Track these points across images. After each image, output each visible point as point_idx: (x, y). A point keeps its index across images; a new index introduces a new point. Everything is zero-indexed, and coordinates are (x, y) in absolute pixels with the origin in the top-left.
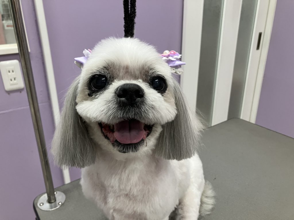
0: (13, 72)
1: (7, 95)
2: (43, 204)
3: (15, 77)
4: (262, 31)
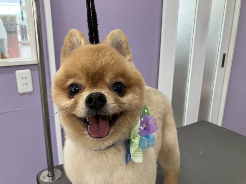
3: (27, 82)
4: (226, 53)
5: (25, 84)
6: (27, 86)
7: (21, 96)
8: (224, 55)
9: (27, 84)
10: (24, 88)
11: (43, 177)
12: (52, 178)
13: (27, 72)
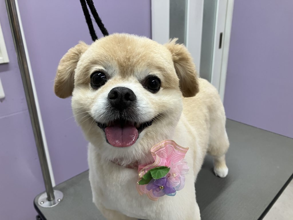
4: (222, 31)
8: (221, 35)
11: (42, 203)
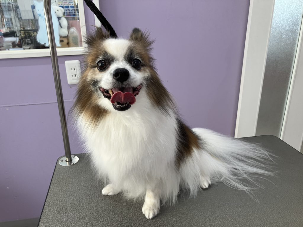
0: (75, 69)
1: (70, 87)
2: (63, 161)
3: (76, 74)
5: (74, 76)
6: (76, 77)
7: (71, 87)
9: (76, 75)
10: (73, 80)
12: (69, 163)
13: (76, 63)
